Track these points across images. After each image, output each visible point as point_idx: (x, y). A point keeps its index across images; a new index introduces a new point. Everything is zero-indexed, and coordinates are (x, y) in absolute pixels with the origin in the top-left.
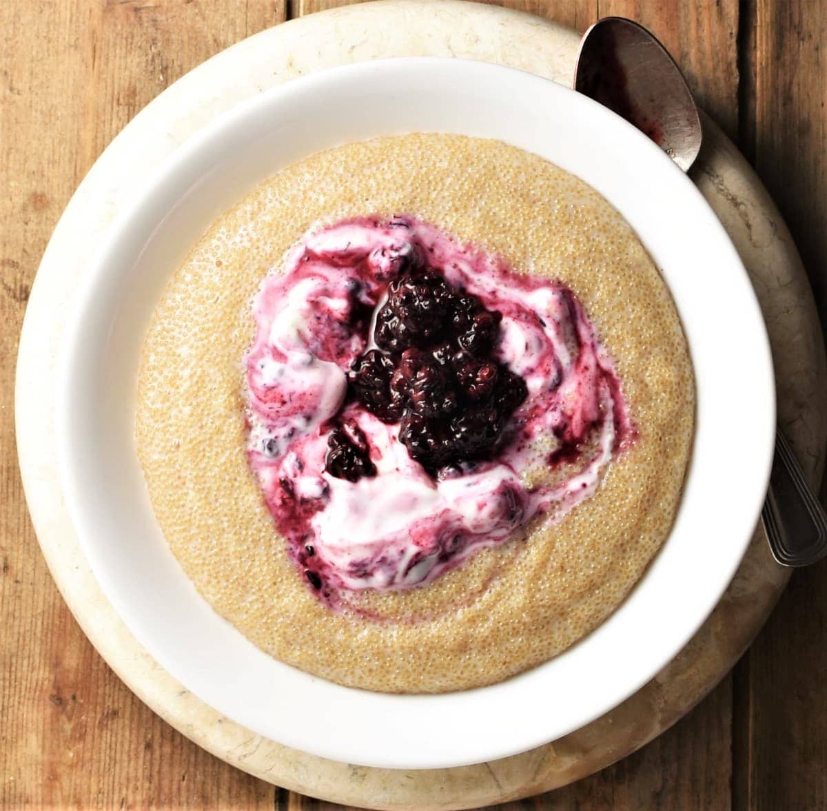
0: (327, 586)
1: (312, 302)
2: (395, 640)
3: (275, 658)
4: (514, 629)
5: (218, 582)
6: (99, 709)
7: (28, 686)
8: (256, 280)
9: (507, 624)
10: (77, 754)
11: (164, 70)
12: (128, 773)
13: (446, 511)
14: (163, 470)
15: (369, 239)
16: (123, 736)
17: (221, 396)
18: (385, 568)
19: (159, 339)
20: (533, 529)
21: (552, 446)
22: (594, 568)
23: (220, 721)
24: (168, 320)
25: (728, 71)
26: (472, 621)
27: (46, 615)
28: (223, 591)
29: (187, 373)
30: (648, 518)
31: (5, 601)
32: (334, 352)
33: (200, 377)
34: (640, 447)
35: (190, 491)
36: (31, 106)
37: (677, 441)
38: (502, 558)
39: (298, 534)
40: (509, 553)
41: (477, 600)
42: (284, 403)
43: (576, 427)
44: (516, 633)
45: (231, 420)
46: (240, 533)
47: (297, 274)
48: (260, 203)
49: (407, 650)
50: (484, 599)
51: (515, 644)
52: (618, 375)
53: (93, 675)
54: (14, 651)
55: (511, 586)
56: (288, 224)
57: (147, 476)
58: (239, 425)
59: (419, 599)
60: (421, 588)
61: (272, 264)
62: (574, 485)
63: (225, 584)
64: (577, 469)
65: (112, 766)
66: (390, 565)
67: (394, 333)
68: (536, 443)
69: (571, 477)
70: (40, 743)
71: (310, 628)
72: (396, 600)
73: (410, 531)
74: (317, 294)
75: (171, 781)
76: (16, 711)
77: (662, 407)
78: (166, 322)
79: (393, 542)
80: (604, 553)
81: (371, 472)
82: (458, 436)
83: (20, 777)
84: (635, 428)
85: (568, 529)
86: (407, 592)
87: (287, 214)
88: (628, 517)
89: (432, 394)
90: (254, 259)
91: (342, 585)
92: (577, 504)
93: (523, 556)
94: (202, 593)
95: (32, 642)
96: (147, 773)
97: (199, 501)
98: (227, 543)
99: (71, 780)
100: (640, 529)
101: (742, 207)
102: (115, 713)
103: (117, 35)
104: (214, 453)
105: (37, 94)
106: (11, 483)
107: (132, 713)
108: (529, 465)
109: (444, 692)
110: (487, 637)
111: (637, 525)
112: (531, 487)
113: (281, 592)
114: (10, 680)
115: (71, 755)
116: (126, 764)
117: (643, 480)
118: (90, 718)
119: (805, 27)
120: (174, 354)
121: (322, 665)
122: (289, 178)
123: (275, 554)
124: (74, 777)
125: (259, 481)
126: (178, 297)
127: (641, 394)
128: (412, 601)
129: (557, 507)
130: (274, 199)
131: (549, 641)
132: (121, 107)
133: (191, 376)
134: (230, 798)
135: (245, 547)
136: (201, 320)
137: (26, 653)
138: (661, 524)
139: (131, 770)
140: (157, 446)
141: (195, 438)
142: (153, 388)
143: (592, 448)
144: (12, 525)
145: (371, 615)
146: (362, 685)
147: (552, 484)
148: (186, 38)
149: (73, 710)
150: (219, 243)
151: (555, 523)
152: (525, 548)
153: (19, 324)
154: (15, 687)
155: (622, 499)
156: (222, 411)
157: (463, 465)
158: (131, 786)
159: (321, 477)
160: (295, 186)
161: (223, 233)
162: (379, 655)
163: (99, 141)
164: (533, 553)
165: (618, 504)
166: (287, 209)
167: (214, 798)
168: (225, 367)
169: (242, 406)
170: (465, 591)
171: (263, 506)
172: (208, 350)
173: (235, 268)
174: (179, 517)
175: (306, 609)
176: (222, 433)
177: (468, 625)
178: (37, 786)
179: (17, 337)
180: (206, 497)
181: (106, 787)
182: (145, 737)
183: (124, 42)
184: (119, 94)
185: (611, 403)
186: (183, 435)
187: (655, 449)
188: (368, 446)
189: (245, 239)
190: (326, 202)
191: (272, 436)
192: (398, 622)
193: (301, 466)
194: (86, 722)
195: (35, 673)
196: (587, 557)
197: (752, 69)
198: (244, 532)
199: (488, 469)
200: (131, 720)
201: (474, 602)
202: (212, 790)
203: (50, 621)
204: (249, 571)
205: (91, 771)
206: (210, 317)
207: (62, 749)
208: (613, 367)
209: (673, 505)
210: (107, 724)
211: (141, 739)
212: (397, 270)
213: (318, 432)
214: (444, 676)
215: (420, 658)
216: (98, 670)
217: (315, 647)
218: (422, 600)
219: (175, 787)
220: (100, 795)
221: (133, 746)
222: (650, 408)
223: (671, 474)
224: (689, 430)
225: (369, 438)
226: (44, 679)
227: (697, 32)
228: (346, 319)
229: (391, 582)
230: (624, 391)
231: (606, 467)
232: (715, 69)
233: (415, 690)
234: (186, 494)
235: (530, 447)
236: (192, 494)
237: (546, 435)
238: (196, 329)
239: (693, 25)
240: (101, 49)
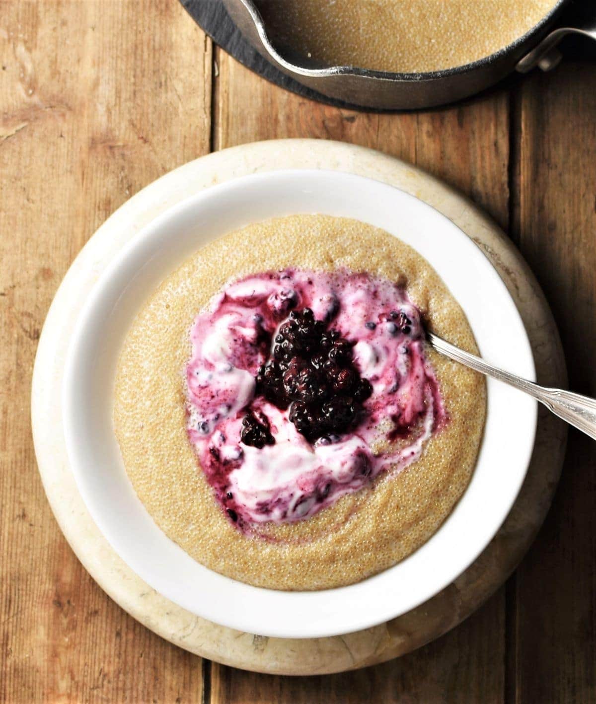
0: (242, 520)
1: (231, 329)
2: (287, 555)
3: (208, 567)
4: (366, 547)
5: (170, 517)
6: (85, 609)
7: (39, 594)
8: (191, 316)
9: (361, 544)
10: (71, 639)
11: (130, 187)
12: (104, 652)
13: (321, 467)
14: (132, 443)
15: (267, 288)
16: (101, 627)
17: (170, 394)
18: (280, 505)
19: (129, 357)
20: (378, 481)
21: (391, 427)
22: (419, 507)
23: (167, 614)
24: (134, 344)
25: (502, 189)
26: (339, 542)
27: (50, 547)
28: (173, 523)
29: (147, 379)
30: (455, 475)
31: (23, 538)
32: (246, 364)
33: (157, 381)
34: (451, 428)
35: (151, 457)
36: (41, 211)
37: (475, 424)
38: (358, 500)
39: (221, 485)
40: (363, 497)
41: (342, 528)
42: (213, 397)
43: (408, 416)
44: (367, 549)
45: (177, 410)
46: (184, 484)
47: (219, 312)
48: (194, 266)
49: (295, 561)
50: (346, 527)
51: (367, 557)
52: (437, 379)
53: (81, 587)
54: (29, 571)
55: (364, 519)
56: (213, 279)
57: (122, 448)
58: (182, 413)
59: (303, 527)
60: (305, 521)
61: (203, 306)
62: (406, 453)
63: (174, 518)
64: (407, 443)
65: (94, 647)
66: (284, 504)
67: (286, 350)
68: (380, 425)
69: (404, 448)
70: (46, 632)
71: (231, 547)
72: (288, 529)
73: (297, 481)
74: (235, 324)
75: (133, 657)
76: (30, 611)
77: (465, 401)
78: (133, 346)
79: (286, 489)
80: (425, 497)
81: (271, 442)
82: (328, 415)
83: (33, 655)
84: (447, 415)
85: (401, 482)
86: (295, 523)
87: (212, 273)
88: (441, 474)
89: (311, 386)
90: (191, 302)
91: (251, 520)
92: (408, 465)
93: (372, 499)
94: (159, 525)
95: (41, 565)
96: (117, 652)
97: (157, 463)
98: (175, 491)
99: (66, 657)
100: (449, 482)
101: (513, 275)
102: (96, 612)
103: (99, 163)
104: (166, 431)
105: (45, 203)
106: (27, 461)
107: (107, 612)
108: (376, 439)
109: (319, 589)
110: (348, 552)
111: (447, 479)
112: (377, 453)
113: (211, 523)
114: (26, 590)
115: (67, 640)
116: (103, 646)
117: (452, 449)
118: (79, 616)
119: (553, 160)
120: (139, 367)
121: (239, 571)
122: (213, 249)
123: (207, 498)
124: (68, 656)
125: (195, 450)
126: (141, 329)
127: (452, 393)
128: (298, 529)
129: (395, 467)
130: (203, 264)
131: (388, 555)
132: (101, 212)
133: (150, 381)
134: (172, 668)
135: (187, 494)
136: (157, 344)
137: (37, 572)
138: (463, 479)
139: (107, 651)
140: (129, 427)
141: (154, 422)
142: (125, 390)
143: (418, 429)
144: (29, 487)
145: (271, 539)
146: (265, 585)
147: (391, 452)
148: (144, 166)
149: (68, 610)
150: (167, 293)
151: (393, 478)
152: (373, 494)
153: (34, 354)
154: (30, 595)
155: (437, 462)
156: (171, 404)
157: (332, 437)
158: (107, 661)
159: (238, 446)
160: (217, 254)
161: (170, 286)
162: (277, 564)
163: (86, 234)
164: (378, 498)
165: (435, 465)
166: (212, 269)
167: (162, 669)
168: (173, 375)
169: (184, 400)
170: (333, 522)
171: (198, 466)
172: (161, 363)
173: (178, 309)
174: (144, 474)
175: (227, 535)
176: (171, 418)
177: (336, 544)
178: (44, 661)
179: (31, 363)
180: (161, 461)
181: (90, 661)
182: (116, 628)
183: (103, 168)
184: (99, 203)
185: (431, 400)
186: (145, 420)
187: (460, 429)
188: (269, 425)
189: (185, 290)
190: (237, 264)
191: (205, 420)
192: (289, 543)
193: (224, 439)
194: (77, 618)
195: (43, 585)
196: (414, 500)
197: (518, 188)
198: (186, 484)
199: (348, 439)
200: (107, 617)
201: (339, 529)
202: (160, 663)
203: (53, 551)
204: (190, 509)
205: (80, 651)
206: (163, 342)
207: (61, 636)
208: (433, 374)
209: (471, 466)
210: (91, 620)
211: (113, 630)
212: (285, 308)
213: (235, 416)
214: (320, 578)
215: (303, 566)
216: (85, 583)
217: (234, 560)
218: (305, 528)
219: (136, 660)
220: (86, 667)
221: (108, 635)
222: (457, 402)
223: (470, 446)
224: (482, 418)
225: (270, 420)
226: (49, 590)
227: (482, 163)
228: (254, 342)
229: (284, 515)
230: (441, 391)
231: (427, 441)
232: (493, 188)
233: (301, 588)
234: (148, 459)
235: (376, 427)
236: (152, 459)
237: (387, 420)
238: (154, 350)
239: (479, 159)
240: (87, 173)
